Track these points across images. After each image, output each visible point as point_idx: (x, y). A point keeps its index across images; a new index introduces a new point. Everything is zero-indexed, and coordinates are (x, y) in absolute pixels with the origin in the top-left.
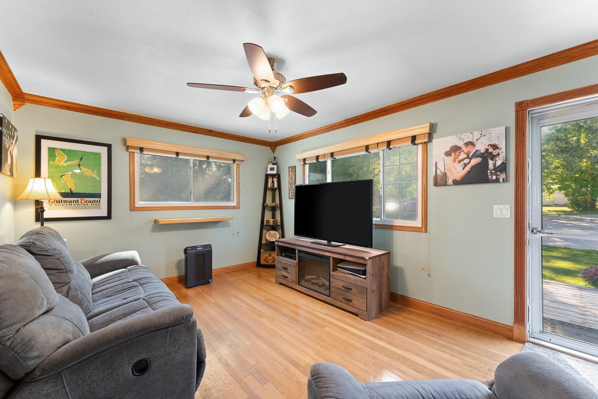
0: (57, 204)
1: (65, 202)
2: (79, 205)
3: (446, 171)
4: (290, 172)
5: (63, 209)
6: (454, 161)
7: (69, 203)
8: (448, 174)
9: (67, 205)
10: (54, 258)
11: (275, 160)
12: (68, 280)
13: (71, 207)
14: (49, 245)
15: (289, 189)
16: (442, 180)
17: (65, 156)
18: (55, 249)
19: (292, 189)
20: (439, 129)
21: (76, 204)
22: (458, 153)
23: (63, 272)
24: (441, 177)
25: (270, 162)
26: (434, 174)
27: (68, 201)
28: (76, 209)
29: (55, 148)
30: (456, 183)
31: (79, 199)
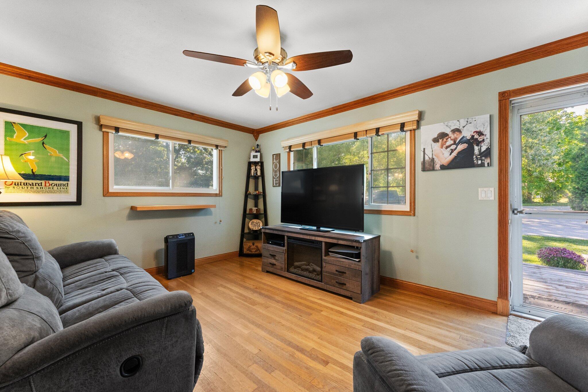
0: (16, 187)
1: (25, 184)
2: (42, 189)
3: (434, 157)
4: (275, 160)
5: (23, 192)
6: (442, 147)
7: (30, 186)
8: (436, 160)
9: (27, 188)
10: (18, 242)
11: (258, 147)
12: (35, 268)
13: (33, 191)
14: (12, 227)
15: (273, 177)
16: (430, 165)
17: (26, 132)
18: (18, 232)
19: (276, 177)
20: (426, 117)
21: (39, 187)
22: (445, 140)
23: (29, 259)
24: (429, 162)
25: (253, 150)
26: (422, 160)
27: (29, 183)
28: (39, 192)
29: (14, 123)
30: (443, 167)
31: (43, 182)
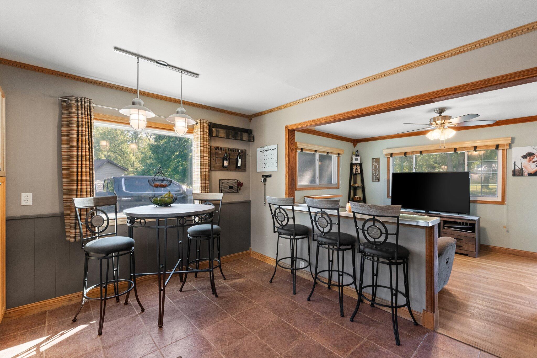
3: (523, 167)
4: (374, 162)
6: (529, 161)
8: (524, 169)
11: (357, 153)
15: (372, 174)
16: (520, 173)
19: (375, 175)
20: (516, 141)
22: (532, 157)
24: (518, 171)
25: (354, 154)
26: (513, 169)
30: (530, 174)
